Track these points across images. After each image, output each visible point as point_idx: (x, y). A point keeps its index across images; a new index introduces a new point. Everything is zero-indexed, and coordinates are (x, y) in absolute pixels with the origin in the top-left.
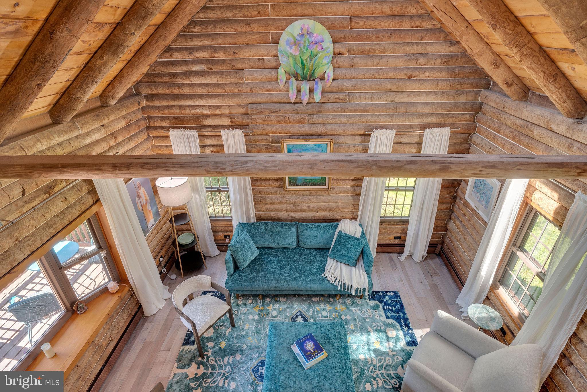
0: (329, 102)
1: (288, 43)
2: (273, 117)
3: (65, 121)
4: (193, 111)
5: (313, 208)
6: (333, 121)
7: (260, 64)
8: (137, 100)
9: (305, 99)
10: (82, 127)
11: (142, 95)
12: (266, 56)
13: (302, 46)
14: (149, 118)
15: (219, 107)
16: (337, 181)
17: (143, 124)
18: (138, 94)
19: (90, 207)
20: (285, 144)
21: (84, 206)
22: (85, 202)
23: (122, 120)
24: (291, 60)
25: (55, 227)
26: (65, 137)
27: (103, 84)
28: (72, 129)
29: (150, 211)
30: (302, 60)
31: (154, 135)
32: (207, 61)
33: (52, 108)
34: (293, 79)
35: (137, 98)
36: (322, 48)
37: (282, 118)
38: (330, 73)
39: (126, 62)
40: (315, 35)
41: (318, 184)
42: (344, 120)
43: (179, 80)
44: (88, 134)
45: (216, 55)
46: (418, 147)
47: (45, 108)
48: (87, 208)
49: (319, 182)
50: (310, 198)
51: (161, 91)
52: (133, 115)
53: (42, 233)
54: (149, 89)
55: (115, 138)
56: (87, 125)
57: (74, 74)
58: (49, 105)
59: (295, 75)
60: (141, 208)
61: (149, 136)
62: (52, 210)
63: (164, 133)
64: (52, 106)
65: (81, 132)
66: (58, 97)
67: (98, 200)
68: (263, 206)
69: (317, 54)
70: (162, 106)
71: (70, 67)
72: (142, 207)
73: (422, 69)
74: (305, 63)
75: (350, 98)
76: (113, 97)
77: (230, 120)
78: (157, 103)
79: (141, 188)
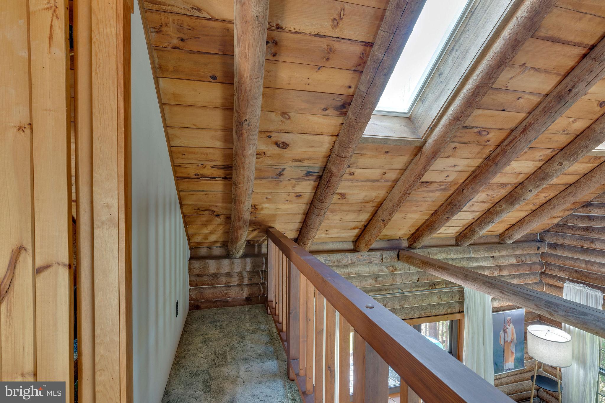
3: (463, 246)
8: (537, 245)
10: (473, 253)
11: (545, 242)
14: (547, 264)
17: (538, 269)
18: (542, 240)
19: (455, 313)
21: (451, 310)
22: (453, 307)
23: (514, 258)
25: (426, 311)
26: (459, 256)
27: (505, 226)
28: (465, 252)
29: (512, 353)
31: (547, 282)
33: (458, 235)
35: (538, 244)
39: (529, 212)
44: (477, 259)
47: (453, 234)
48: (452, 312)
51: (567, 242)
52: (527, 257)
53: (416, 311)
54: (555, 239)
55: (501, 270)
56: (478, 253)
57: (479, 215)
58: (457, 232)
61: (541, 281)
62: (428, 300)
63: (558, 283)
64: (459, 234)
65: (472, 256)
66: (464, 228)
67: (463, 312)
70: (565, 256)
71: (476, 210)
72: (504, 343)
76: (510, 237)
78: (559, 252)
79: (511, 325)
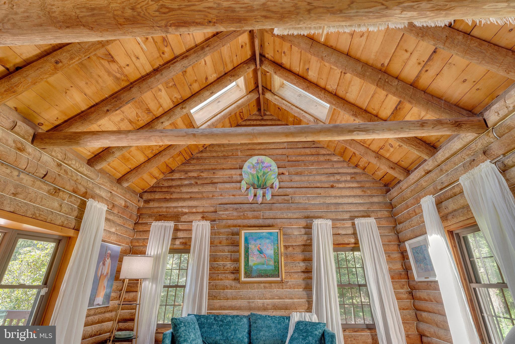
0: (277, 202)
1: (249, 167)
2: (235, 214)
3: (94, 168)
4: (175, 210)
5: (267, 305)
6: (282, 216)
7: (230, 179)
9: (260, 200)
12: (234, 175)
13: (258, 169)
15: (196, 207)
16: (290, 274)
19: (70, 228)
20: (243, 232)
21: (67, 222)
24: (251, 176)
25: (41, 213)
29: (104, 287)
30: (257, 176)
31: (138, 230)
32: (195, 178)
34: (252, 188)
36: (271, 170)
37: (242, 214)
38: (277, 184)
40: (266, 163)
41: (272, 276)
42: (290, 215)
43: (173, 190)
45: (202, 174)
46: (355, 237)
49: (273, 273)
50: (265, 292)
51: (157, 197)
54: (150, 196)
59: (253, 185)
60: (99, 275)
62: (48, 201)
63: (147, 228)
67: (78, 230)
68: (217, 303)
69: (267, 173)
70: (154, 207)
72: (101, 275)
73: (338, 181)
74: (260, 178)
75: (293, 199)
76: (127, 181)
77: (202, 216)
78: (151, 205)
79: (109, 259)
